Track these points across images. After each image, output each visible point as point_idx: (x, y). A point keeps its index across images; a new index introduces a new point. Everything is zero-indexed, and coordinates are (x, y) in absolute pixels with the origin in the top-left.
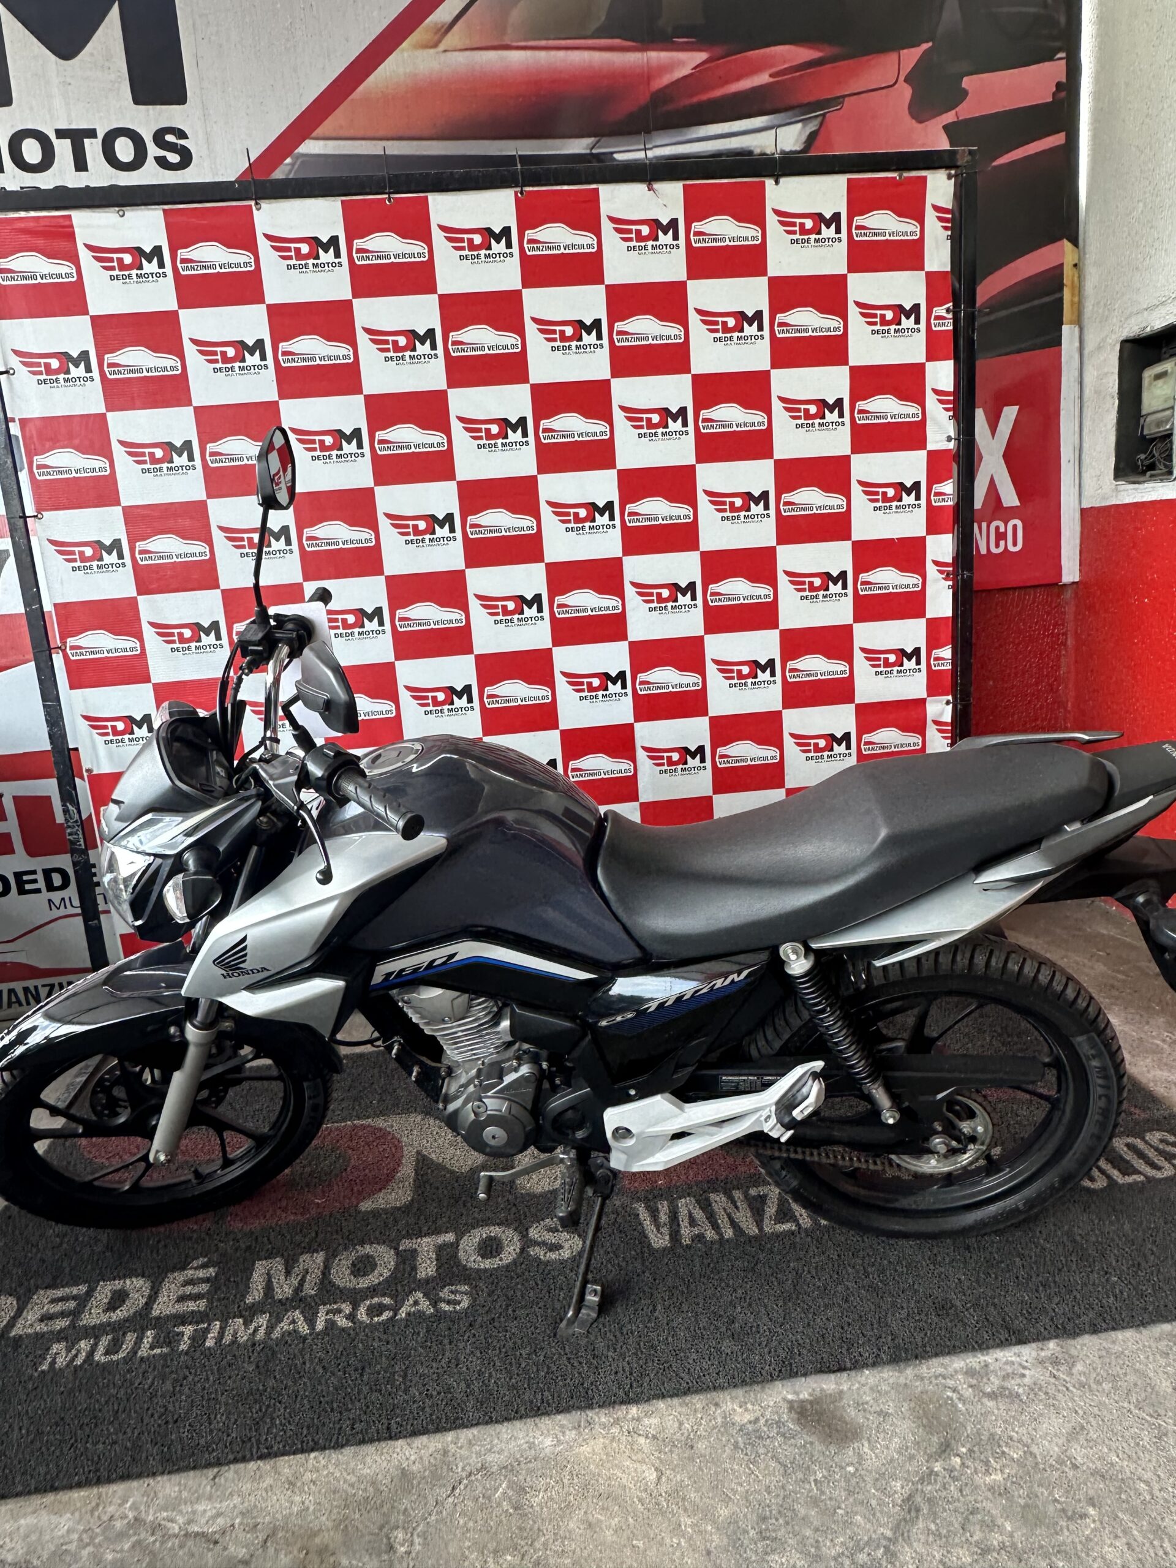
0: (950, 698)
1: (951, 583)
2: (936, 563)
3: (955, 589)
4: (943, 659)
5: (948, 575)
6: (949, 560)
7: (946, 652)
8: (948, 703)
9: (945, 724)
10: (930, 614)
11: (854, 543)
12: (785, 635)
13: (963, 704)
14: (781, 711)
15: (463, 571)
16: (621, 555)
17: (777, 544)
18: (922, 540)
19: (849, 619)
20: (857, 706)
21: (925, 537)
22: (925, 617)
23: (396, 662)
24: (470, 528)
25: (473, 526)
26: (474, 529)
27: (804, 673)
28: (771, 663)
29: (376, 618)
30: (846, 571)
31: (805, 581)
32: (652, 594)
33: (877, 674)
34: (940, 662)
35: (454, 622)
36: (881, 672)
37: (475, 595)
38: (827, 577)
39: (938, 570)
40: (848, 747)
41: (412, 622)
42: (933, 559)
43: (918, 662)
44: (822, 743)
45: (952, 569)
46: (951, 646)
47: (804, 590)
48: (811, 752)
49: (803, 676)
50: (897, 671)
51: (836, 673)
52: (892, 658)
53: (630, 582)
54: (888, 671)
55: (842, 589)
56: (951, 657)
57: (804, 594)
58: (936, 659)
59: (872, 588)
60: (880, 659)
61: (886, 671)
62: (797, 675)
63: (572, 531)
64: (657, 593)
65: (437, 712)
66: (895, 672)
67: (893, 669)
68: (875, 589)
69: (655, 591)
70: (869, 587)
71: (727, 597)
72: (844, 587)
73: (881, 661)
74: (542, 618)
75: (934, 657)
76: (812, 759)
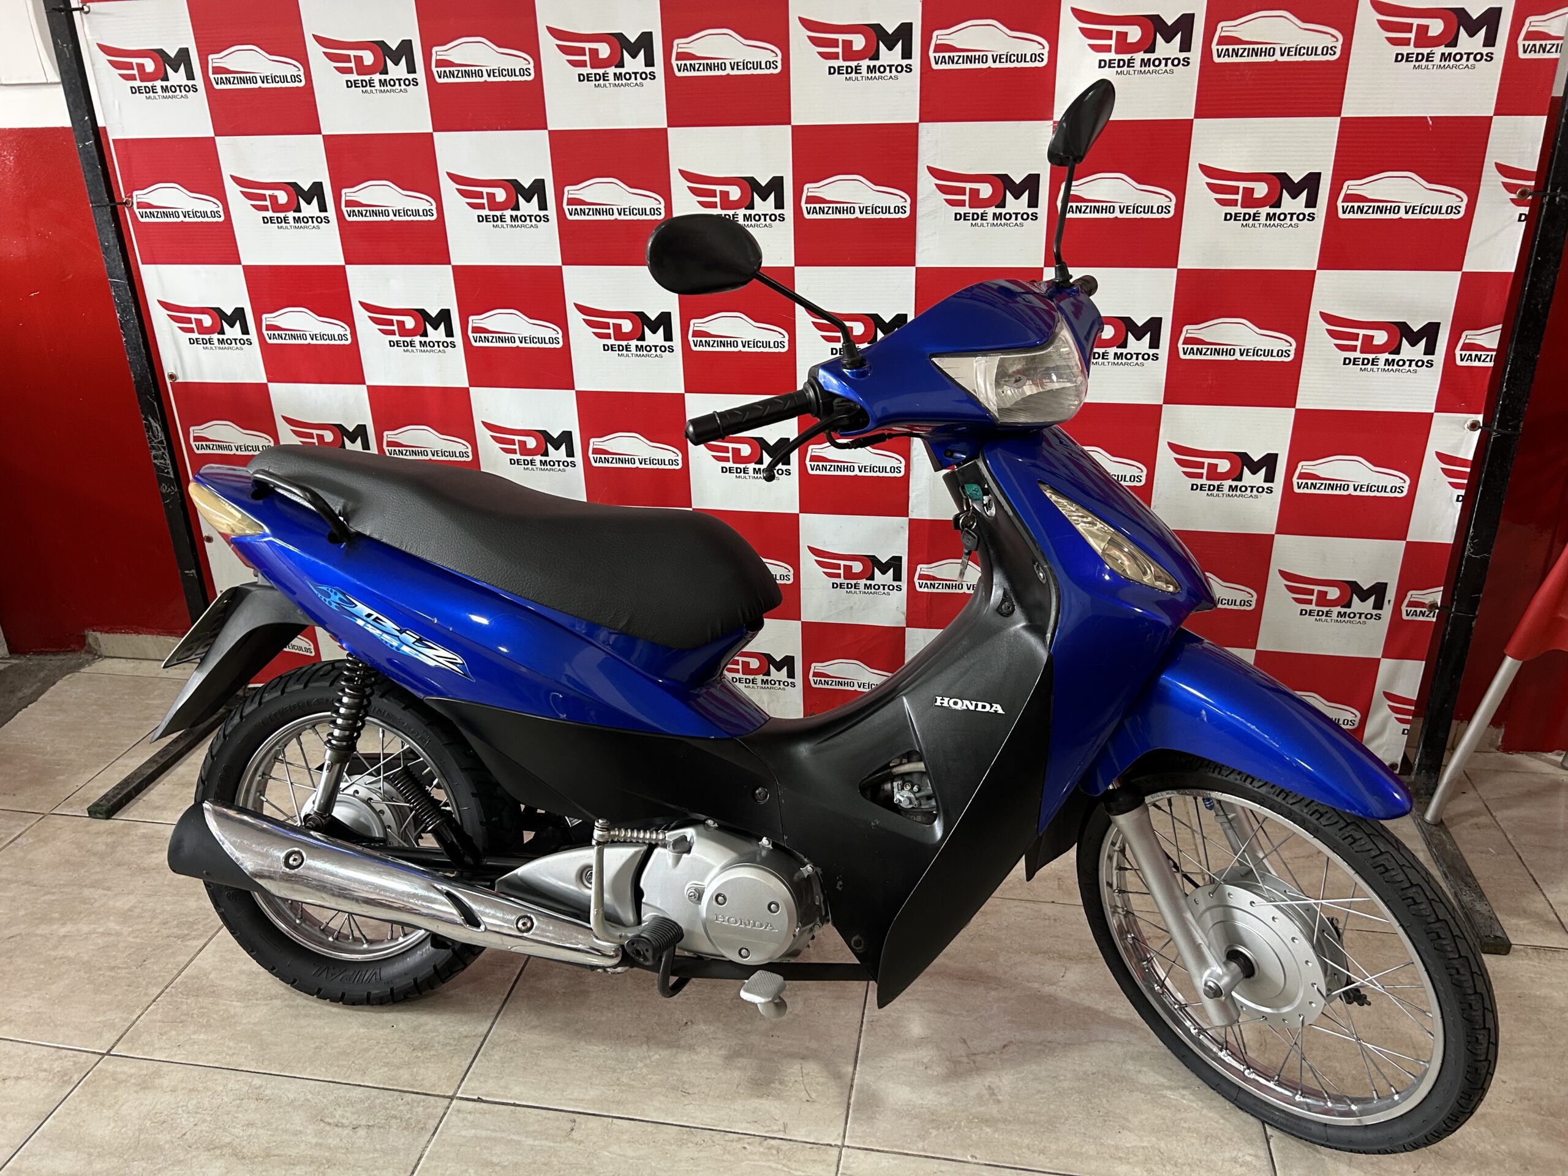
0: (1480, 418)
3: (1530, 220)
4: (1483, 349)
5: (1524, 194)
6: (1532, 166)
8: (1474, 426)
10: (1472, 263)
11: (1344, 121)
12: (1187, 279)
13: (1504, 432)
14: (1161, 406)
15: (664, 132)
16: (917, 121)
17: (1196, 116)
18: (1484, 124)
19: (1310, 262)
20: (1299, 412)
21: (1491, 118)
22: (1460, 270)
23: (564, 268)
24: (676, 60)
25: (681, 56)
26: (683, 62)
27: (1210, 347)
28: (1154, 325)
29: (536, 197)
30: (1320, 174)
31: (1238, 187)
32: (962, 191)
33: (1347, 361)
34: (1474, 353)
35: (648, 212)
36: (1355, 359)
37: (682, 172)
38: (1281, 183)
39: (1505, 185)
40: (1270, 478)
41: (586, 207)
42: (1499, 161)
43: (1430, 350)
44: (1224, 466)
45: (1533, 183)
46: (1500, 326)
47: (1234, 203)
48: (1202, 478)
49: (1209, 352)
50: (1387, 360)
51: (1270, 353)
52: (1381, 337)
53: (928, 167)
54: (1368, 360)
55: (1306, 207)
56: (1496, 347)
57: (1233, 210)
58: (1467, 347)
59: (1366, 209)
60: (1355, 337)
61: (1364, 359)
62: (1198, 349)
63: (839, 73)
64: (970, 189)
65: (620, 348)
66: (1382, 362)
67: (1379, 356)
68: (1370, 211)
69: (968, 186)
70: (1359, 207)
71: (1093, 204)
72: (1311, 202)
73: (1357, 340)
74: (782, 218)
75: (1464, 344)
76: (1201, 490)
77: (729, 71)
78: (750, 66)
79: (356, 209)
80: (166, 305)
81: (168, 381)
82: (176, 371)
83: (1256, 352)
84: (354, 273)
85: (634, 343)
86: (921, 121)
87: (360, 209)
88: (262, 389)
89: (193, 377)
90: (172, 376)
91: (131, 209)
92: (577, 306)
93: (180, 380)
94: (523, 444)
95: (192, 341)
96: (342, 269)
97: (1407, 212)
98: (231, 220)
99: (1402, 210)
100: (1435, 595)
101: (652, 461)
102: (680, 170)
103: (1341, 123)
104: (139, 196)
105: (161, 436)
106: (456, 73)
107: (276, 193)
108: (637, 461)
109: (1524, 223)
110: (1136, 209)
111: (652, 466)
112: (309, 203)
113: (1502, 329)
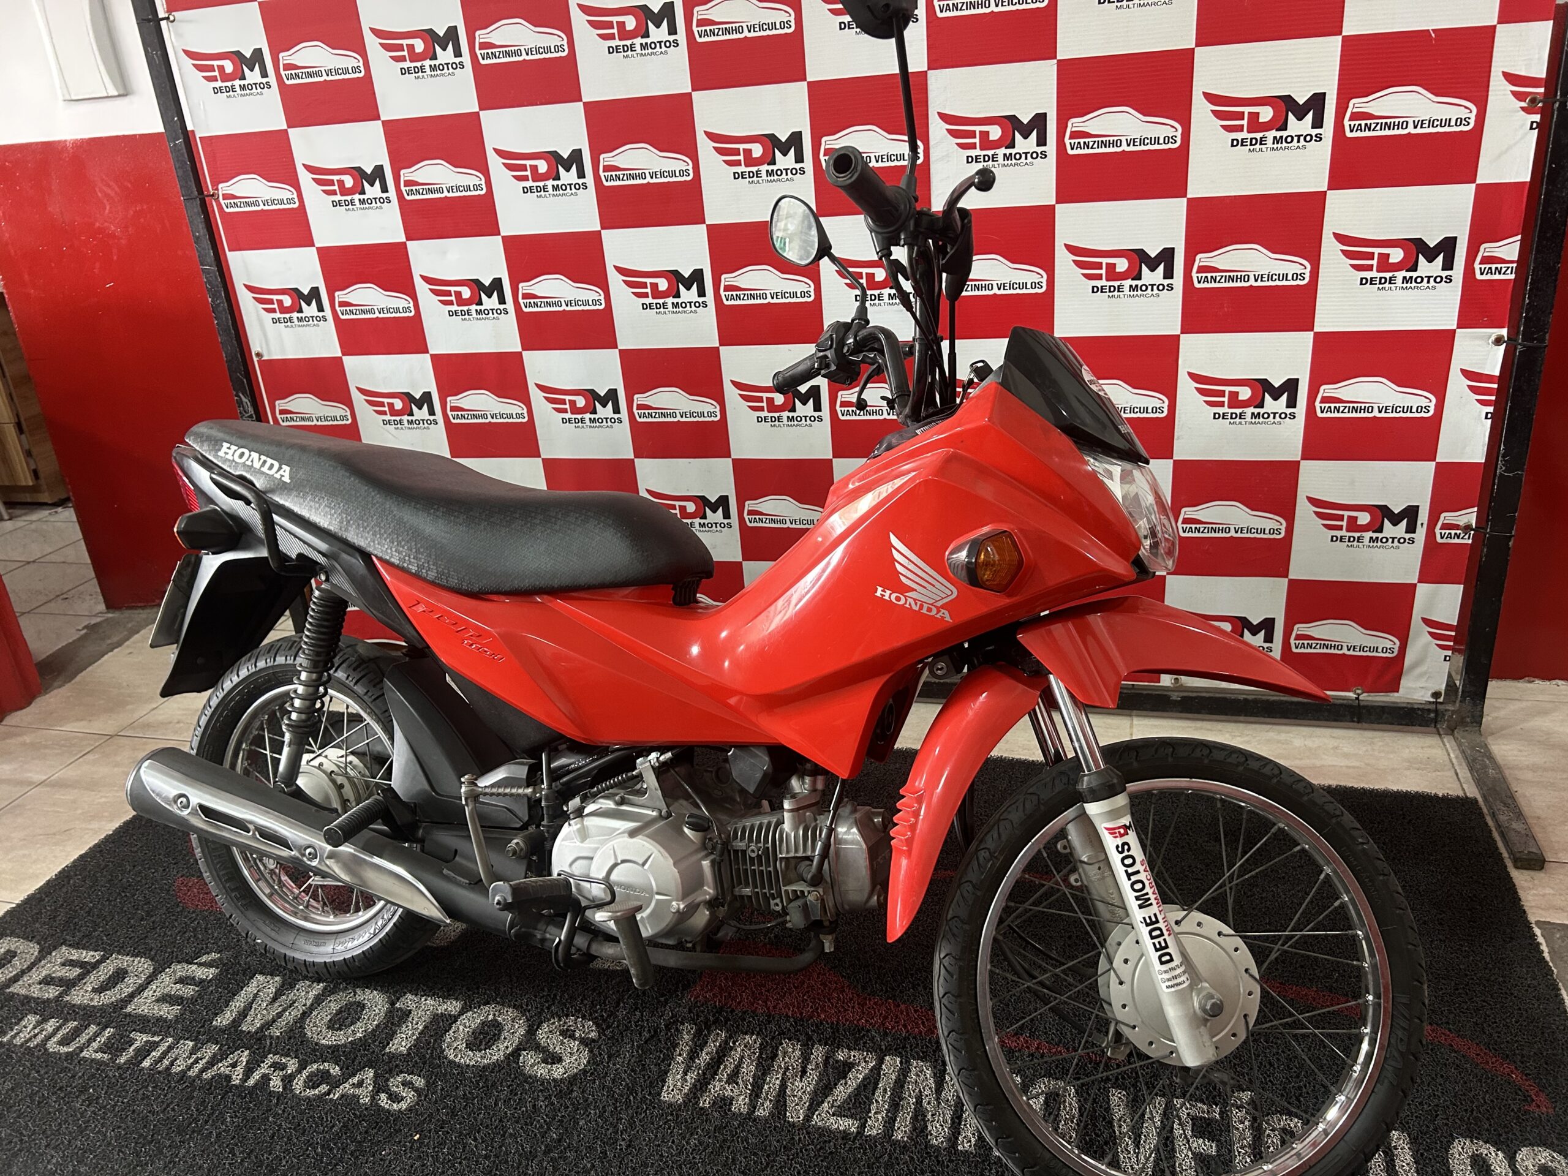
0: (1504, 332)
1: (1537, 118)
2: (1511, 78)
3: (1542, 127)
4: (1503, 261)
6: (1540, 71)
7: (1509, 249)
8: (1498, 341)
9: (1489, 378)
10: (1486, 174)
11: (1347, 40)
12: (1197, 207)
13: (1530, 344)
14: (1179, 336)
15: (689, 96)
16: (926, 69)
17: (1197, 45)
18: (1489, 33)
19: (1320, 183)
20: (1317, 335)
21: (1495, 27)
22: (1474, 181)
23: (603, 232)
24: (698, 26)
25: (701, 23)
26: (703, 28)
27: (1224, 274)
28: (1167, 256)
29: (574, 166)
30: (1324, 94)
31: (1243, 112)
32: (972, 135)
33: (1364, 281)
34: (1494, 266)
35: (678, 174)
36: (1371, 278)
37: (706, 133)
38: (1286, 106)
39: (1514, 93)
40: (1292, 403)
41: (620, 173)
42: (1506, 70)
43: (1448, 265)
44: (1245, 393)
45: (1542, 90)
46: (1519, 237)
47: (1240, 129)
48: (1223, 406)
49: (1223, 280)
50: (1405, 278)
51: (1285, 277)
52: (1396, 255)
53: (939, 113)
54: (1386, 279)
55: (1313, 128)
56: (1516, 259)
57: (1239, 136)
58: (1486, 260)
59: (1373, 126)
60: (1371, 256)
61: (1381, 278)
62: (1212, 277)
63: (849, 28)
64: (981, 132)
65: (658, 306)
66: (1399, 281)
67: (1396, 274)
68: (1378, 128)
69: (978, 129)
70: (1366, 125)
71: (1100, 139)
72: (1318, 123)
73: (1373, 259)
74: (803, 171)
75: (1483, 257)
76: (1223, 418)
77: (746, 34)
78: (765, 27)
79: (414, 188)
80: (251, 289)
81: (255, 359)
82: (262, 348)
83: (1270, 277)
84: (415, 248)
85: (670, 300)
86: (929, 69)
87: (417, 188)
88: (337, 362)
89: (277, 356)
90: (258, 355)
91: (217, 200)
92: (617, 268)
93: (265, 358)
94: (573, 403)
95: (275, 321)
96: (403, 246)
97: (1415, 127)
98: (304, 206)
99: (1411, 125)
100: (1469, 516)
101: (692, 415)
102: (705, 132)
103: (1343, 41)
104: (224, 188)
105: (251, 410)
106: (497, 54)
107: (343, 177)
108: (678, 415)
109: (1537, 130)
110: (1142, 142)
111: (692, 419)
112: (372, 185)
113: (1522, 240)
